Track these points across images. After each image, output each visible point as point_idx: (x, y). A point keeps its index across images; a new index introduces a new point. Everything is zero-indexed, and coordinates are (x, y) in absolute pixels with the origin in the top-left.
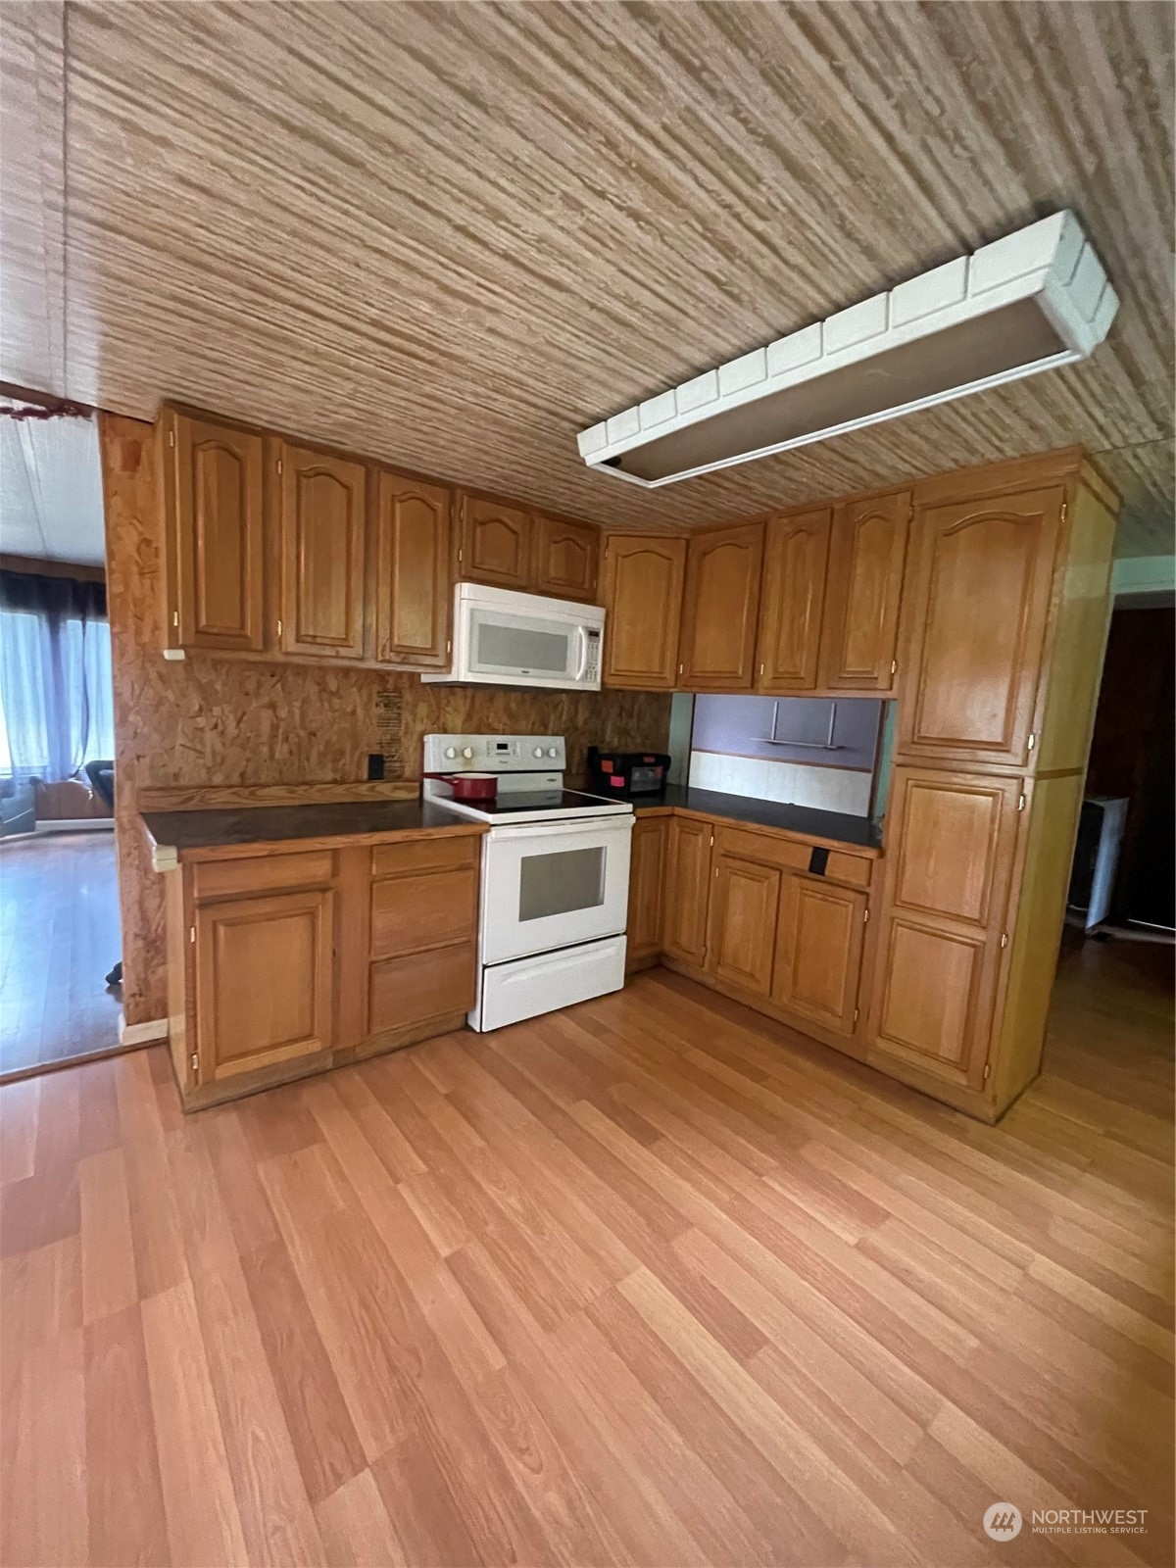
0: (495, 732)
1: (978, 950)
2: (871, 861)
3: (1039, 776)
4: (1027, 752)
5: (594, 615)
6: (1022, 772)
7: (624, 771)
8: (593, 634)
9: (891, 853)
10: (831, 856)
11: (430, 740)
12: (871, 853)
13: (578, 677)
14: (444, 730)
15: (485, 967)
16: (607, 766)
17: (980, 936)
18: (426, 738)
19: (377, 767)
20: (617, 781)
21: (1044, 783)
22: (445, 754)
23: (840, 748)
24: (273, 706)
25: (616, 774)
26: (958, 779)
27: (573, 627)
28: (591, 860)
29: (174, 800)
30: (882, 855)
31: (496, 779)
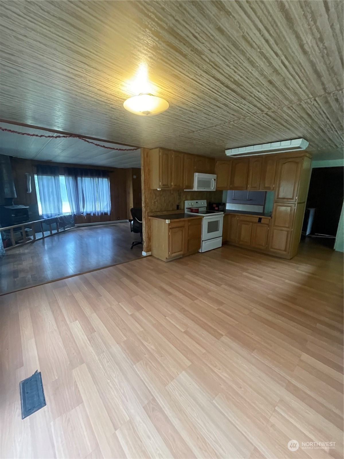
0: (195, 200)
1: (288, 231)
2: (270, 219)
3: (298, 203)
4: (296, 199)
5: (215, 176)
6: (295, 203)
7: (218, 206)
8: (215, 180)
9: (273, 218)
10: (262, 219)
11: (186, 202)
12: (270, 218)
13: (212, 188)
14: (187, 200)
15: (203, 241)
16: (214, 205)
17: (288, 229)
18: (185, 201)
19: (178, 207)
20: (217, 208)
21: (298, 204)
22: (189, 204)
23: (251, 200)
24: (164, 197)
25: (216, 207)
26: (285, 204)
27: (212, 179)
28: (216, 223)
29: (153, 214)
30: (272, 218)
31: (198, 209)
